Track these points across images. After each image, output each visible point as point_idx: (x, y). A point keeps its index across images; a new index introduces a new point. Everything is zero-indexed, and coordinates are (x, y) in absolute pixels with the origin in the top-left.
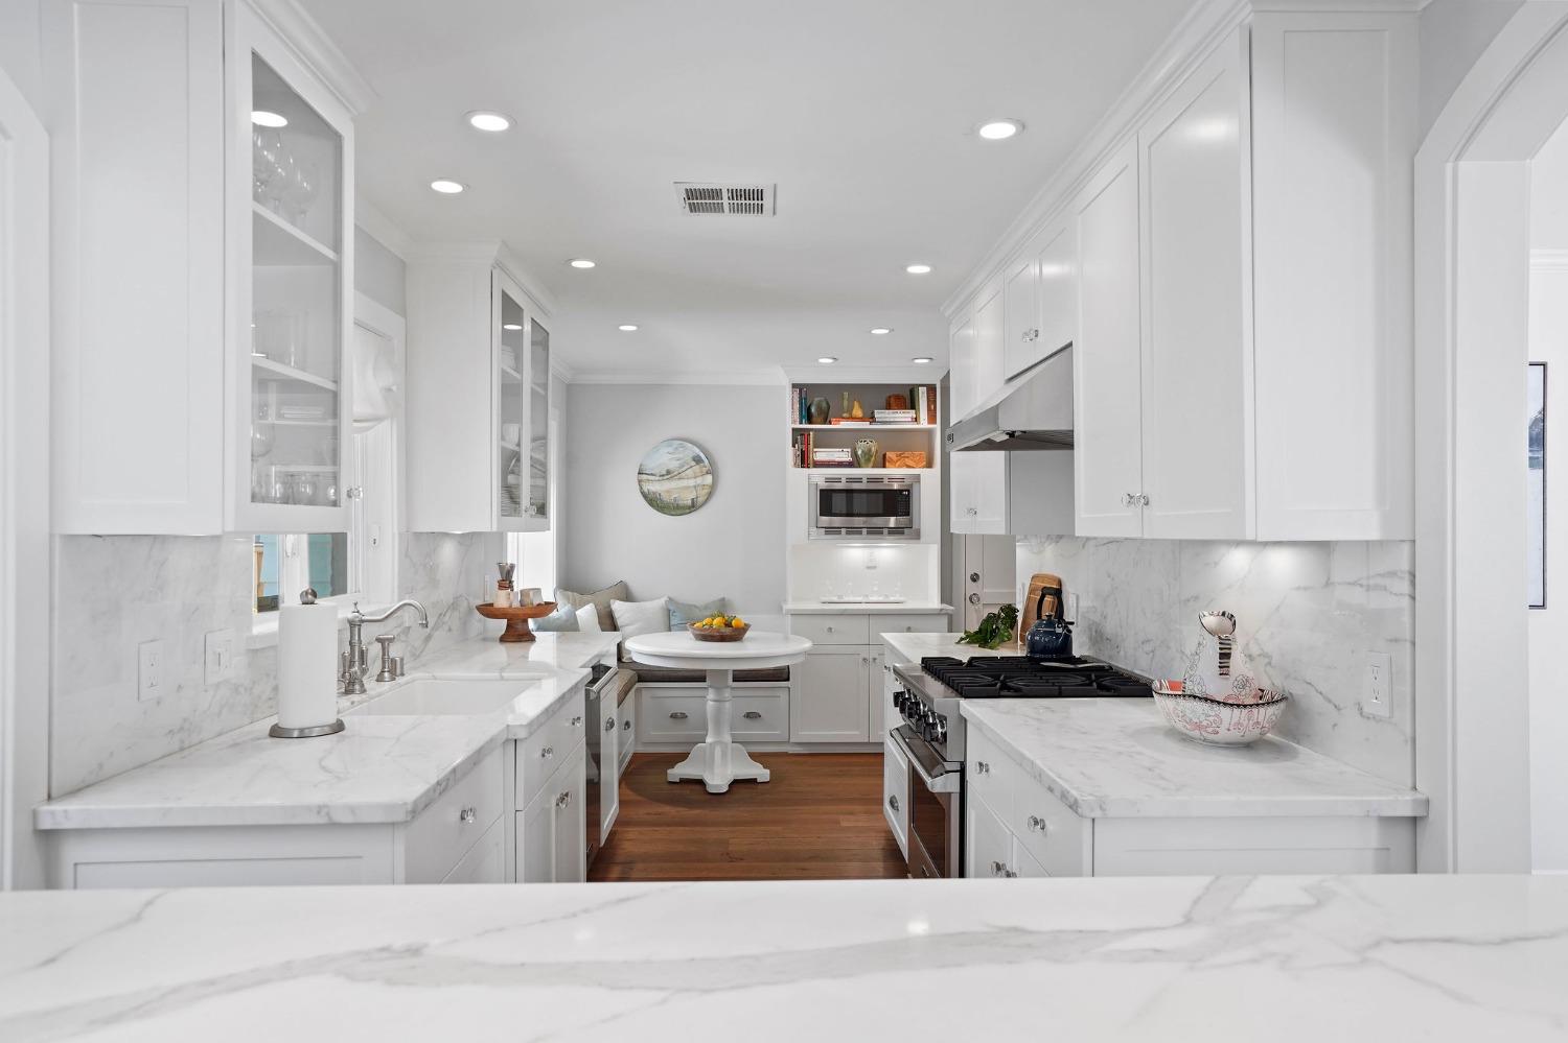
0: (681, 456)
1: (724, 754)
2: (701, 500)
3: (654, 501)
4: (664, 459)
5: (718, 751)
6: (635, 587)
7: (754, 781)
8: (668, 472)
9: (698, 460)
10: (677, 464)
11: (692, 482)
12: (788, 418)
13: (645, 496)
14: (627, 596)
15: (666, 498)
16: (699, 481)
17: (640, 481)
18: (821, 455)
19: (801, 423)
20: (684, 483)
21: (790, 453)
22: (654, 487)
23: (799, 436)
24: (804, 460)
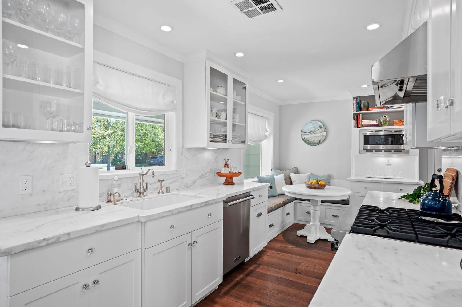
0: (315, 126)
1: (316, 229)
2: (322, 141)
3: (306, 141)
4: (310, 127)
5: (313, 228)
6: (300, 169)
7: (327, 240)
8: (311, 131)
9: (321, 127)
10: (314, 128)
11: (319, 135)
12: (351, 109)
13: (303, 140)
14: (297, 172)
15: (310, 140)
16: (321, 134)
17: (301, 135)
18: (365, 122)
19: (357, 111)
20: (316, 135)
21: (352, 122)
22: (306, 136)
23: (356, 116)
24: (358, 125)
